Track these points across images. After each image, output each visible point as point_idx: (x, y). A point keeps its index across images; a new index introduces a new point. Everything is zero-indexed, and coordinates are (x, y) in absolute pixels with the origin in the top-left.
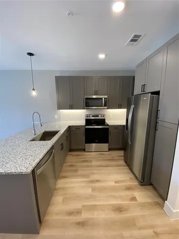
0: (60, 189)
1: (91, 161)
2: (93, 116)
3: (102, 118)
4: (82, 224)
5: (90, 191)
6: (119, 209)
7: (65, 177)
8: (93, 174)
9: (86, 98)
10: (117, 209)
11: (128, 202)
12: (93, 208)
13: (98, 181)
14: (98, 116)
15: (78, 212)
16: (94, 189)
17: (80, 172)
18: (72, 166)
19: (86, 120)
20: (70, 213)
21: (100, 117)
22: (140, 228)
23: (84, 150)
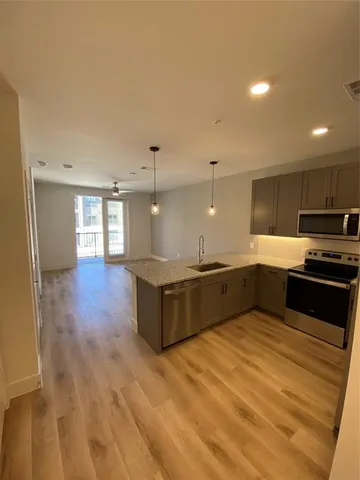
0: (203, 339)
1: (279, 341)
2: (324, 255)
3: (352, 263)
4: (191, 380)
5: (231, 367)
6: (245, 413)
7: (219, 333)
8: (260, 355)
9: (301, 216)
10: (241, 409)
11: (270, 423)
12: (216, 381)
13: (256, 367)
14: (339, 257)
15: (198, 370)
16: (238, 369)
17: (243, 342)
18: (240, 328)
19: (307, 260)
20: (191, 364)
21: (343, 261)
22: (244, 454)
23: (281, 318)
